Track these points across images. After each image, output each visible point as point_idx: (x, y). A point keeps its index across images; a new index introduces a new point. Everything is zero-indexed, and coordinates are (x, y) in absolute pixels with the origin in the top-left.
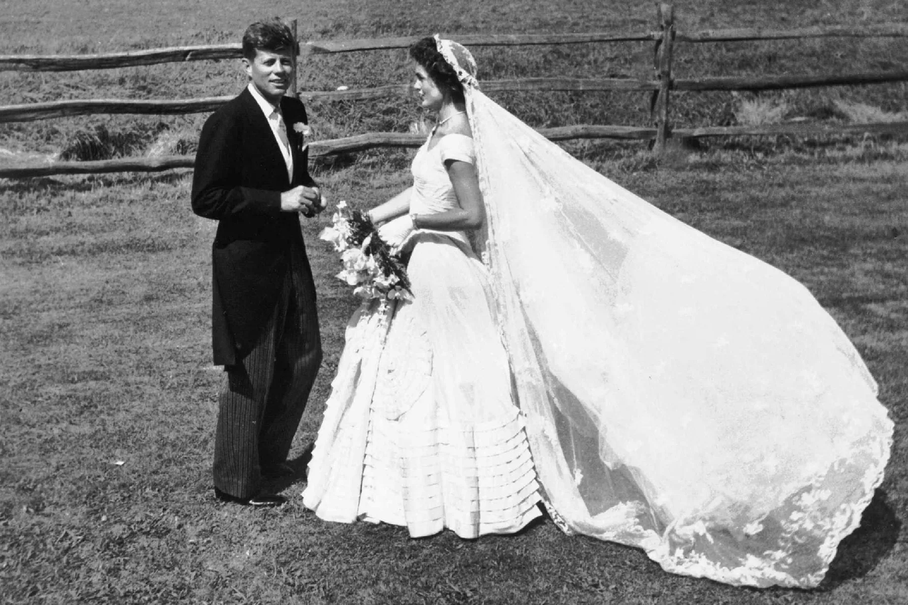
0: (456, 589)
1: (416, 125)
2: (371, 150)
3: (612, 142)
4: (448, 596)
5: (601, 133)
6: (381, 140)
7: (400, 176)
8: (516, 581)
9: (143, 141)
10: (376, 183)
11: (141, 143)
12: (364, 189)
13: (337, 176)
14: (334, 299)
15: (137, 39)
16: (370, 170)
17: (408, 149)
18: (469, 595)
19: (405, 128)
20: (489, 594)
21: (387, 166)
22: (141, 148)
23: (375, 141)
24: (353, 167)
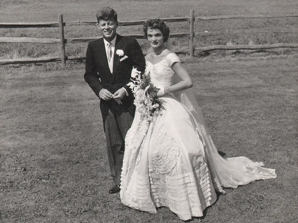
0: (259, 195)
1: (228, 43)
2: (214, 51)
3: (290, 49)
4: (257, 197)
5: (287, 46)
6: (219, 48)
7: (224, 59)
8: (279, 193)
9: (146, 47)
10: (217, 61)
11: (145, 48)
12: (213, 63)
13: (204, 59)
14: (207, 96)
15: (142, 18)
16: (215, 57)
17: (226, 50)
18: (264, 197)
19: (225, 44)
20: (271, 197)
21: (220, 55)
22: (145, 50)
23: (217, 48)
24: (210, 56)
